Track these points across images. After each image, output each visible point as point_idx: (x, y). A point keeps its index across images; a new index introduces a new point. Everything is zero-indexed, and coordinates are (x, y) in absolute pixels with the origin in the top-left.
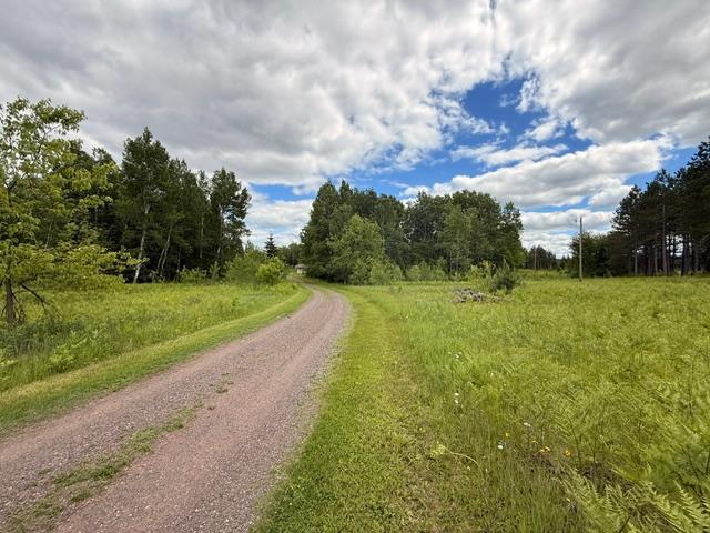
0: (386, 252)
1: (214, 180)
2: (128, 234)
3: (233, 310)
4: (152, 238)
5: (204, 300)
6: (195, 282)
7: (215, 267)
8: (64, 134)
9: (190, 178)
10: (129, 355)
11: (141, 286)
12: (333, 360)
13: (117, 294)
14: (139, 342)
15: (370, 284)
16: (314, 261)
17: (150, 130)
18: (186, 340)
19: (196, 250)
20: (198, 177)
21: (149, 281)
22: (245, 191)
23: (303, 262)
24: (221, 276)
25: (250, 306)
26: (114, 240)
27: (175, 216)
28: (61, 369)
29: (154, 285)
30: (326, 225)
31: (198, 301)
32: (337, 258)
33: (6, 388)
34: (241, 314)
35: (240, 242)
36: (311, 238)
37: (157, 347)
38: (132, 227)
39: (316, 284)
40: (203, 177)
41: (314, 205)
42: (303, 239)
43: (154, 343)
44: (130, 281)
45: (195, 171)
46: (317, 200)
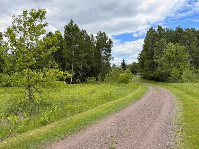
0: (191, 62)
1: (97, 37)
2: (68, 64)
3: (110, 97)
4: (76, 65)
5: (97, 91)
6: (92, 83)
7: (100, 76)
8: (41, 21)
9: (88, 37)
10: (68, 118)
11: (73, 85)
12: (179, 134)
13: (65, 89)
14: (72, 112)
15: (183, 82)
16: (146, 71)
17: (72, 20)
18: (91, 112)
19: (92, 69)
20: (91, 37)
21: (76, 83)
22: (110, 39)
23: (140, 72)
24: (103, 80)
25: (118, 95)
26: (63, 67)
27: (84, 55)
28: (44, 124)
29: (77, 84)
30: (152, 51)
31: (94, 92)
32: (160, 68)
33: (26, 131)
34: (114, 99)
35: (109, 64)
36: (144, 59)
37: (79, 115)
38: (69, 61)
39: (148, 82)
40: (92, 36)
41: (145, 41)
42: (139, 60)
43: (78, 113)
44: (69, 83)
45: (89, 34)
46: (146, 38)
